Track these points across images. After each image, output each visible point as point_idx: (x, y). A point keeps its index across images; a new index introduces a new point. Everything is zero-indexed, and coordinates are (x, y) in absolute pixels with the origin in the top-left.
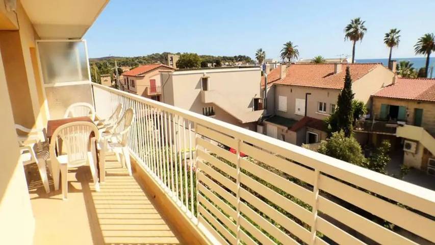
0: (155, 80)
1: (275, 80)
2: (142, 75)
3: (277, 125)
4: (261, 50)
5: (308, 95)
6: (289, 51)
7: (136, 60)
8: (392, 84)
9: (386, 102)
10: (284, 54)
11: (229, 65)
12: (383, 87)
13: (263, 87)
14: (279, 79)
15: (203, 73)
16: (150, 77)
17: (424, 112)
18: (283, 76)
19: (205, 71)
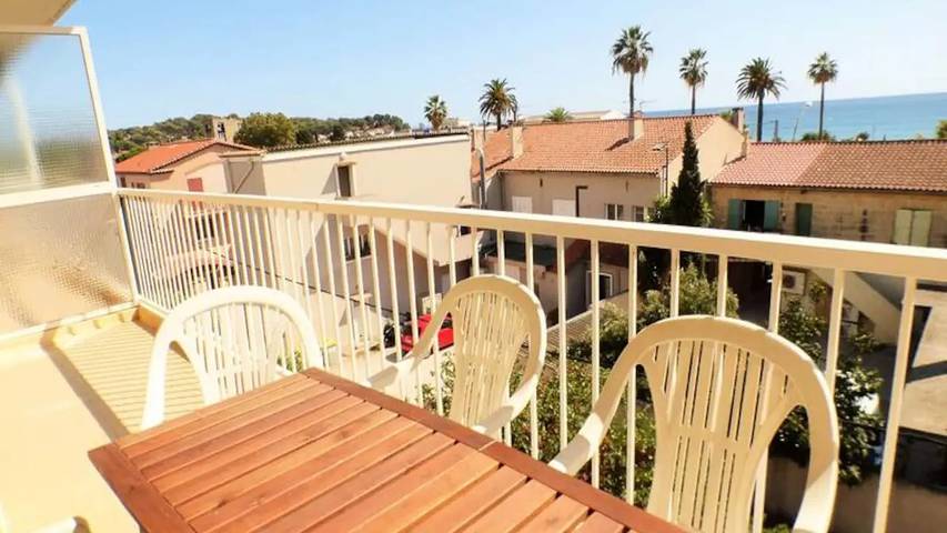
0: (200, 179)
1: (500, 160)
2: (166, 170)
3: (517, 263)
4: (436, 100)
5: (580, 190)
6: (496, 100)
7: (125, 135)
8: (743, 157)
9: (737, 195)
10: (486, 106)
11: (356, 137)
12: (725, 164)
13: (476, 180)
14: (509, 159)
15: (340, 154)
16: (186, 174)
17: (814, 210)
18: (518, 151)
19: (343, 149)
